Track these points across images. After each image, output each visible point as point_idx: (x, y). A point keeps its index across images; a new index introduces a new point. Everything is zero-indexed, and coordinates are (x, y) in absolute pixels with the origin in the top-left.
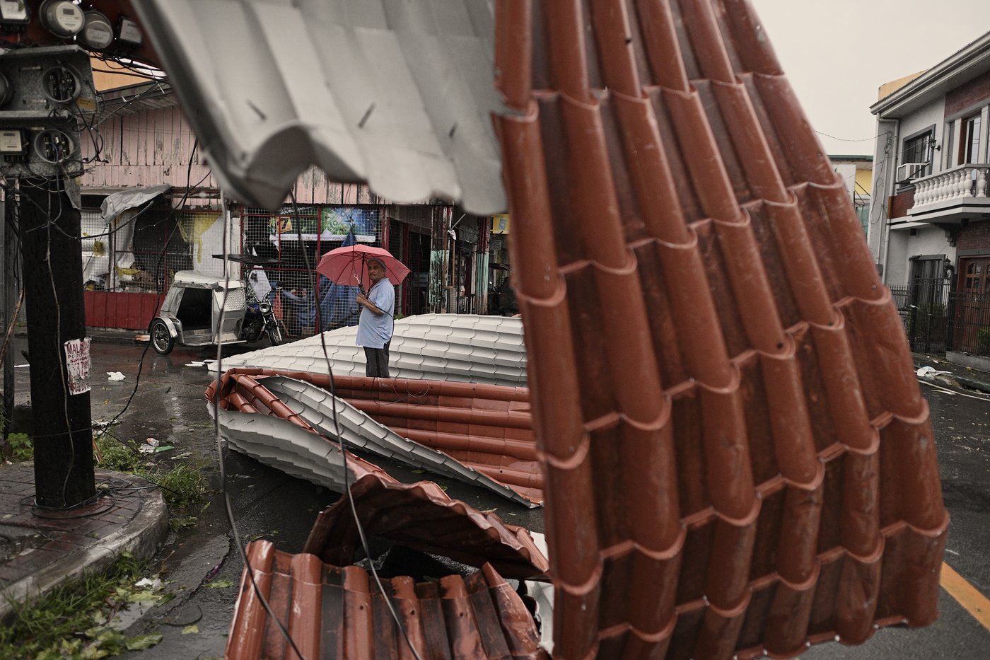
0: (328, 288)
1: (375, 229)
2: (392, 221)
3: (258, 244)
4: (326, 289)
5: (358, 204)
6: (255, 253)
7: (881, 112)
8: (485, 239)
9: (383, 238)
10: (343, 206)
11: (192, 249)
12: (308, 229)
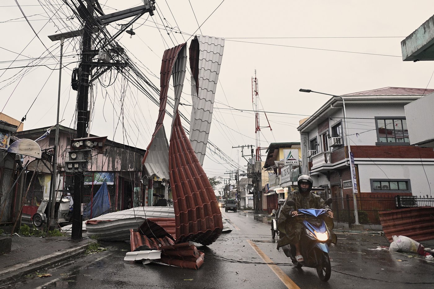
0: (95, 203)
1: (114, 180)
2: (120, 177)
3: (69, 186)
4: (94, 204)
5: (108, 171)
6: (68, 189)
7: (300, 130)
8: (151, 183)
9: (117, 183)
10: (102, 172)
11: (43, 188)
12: (89, 180)
